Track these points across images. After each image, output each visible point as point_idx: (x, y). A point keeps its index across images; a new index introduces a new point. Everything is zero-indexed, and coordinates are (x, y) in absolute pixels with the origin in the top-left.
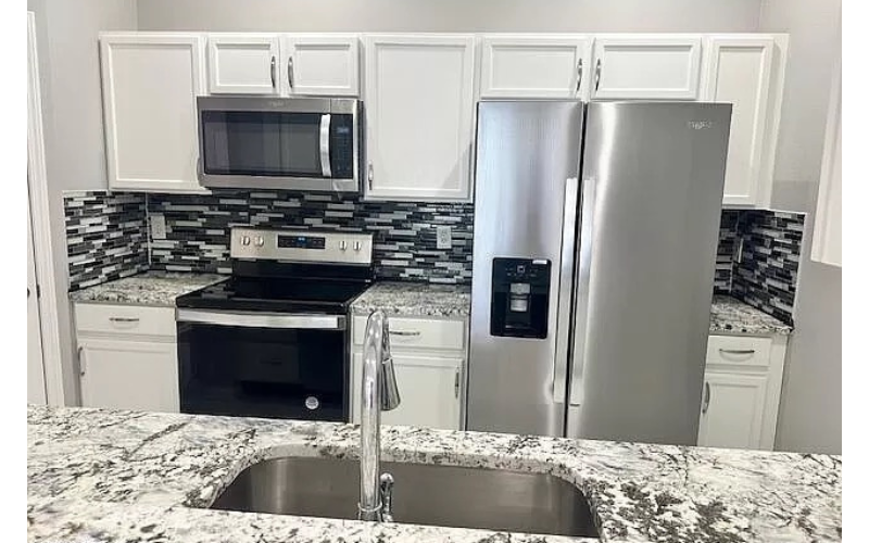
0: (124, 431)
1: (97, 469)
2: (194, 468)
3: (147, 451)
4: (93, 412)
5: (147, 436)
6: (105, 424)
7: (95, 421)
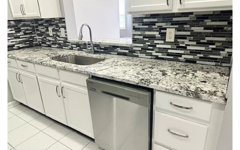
0: (112, 71)
1: (117, 65)
2: (101, 64)
3: (108, 67)
4: (119, 77)
5: (107, 69)
6: (116, 73)
7: (118, 74)
